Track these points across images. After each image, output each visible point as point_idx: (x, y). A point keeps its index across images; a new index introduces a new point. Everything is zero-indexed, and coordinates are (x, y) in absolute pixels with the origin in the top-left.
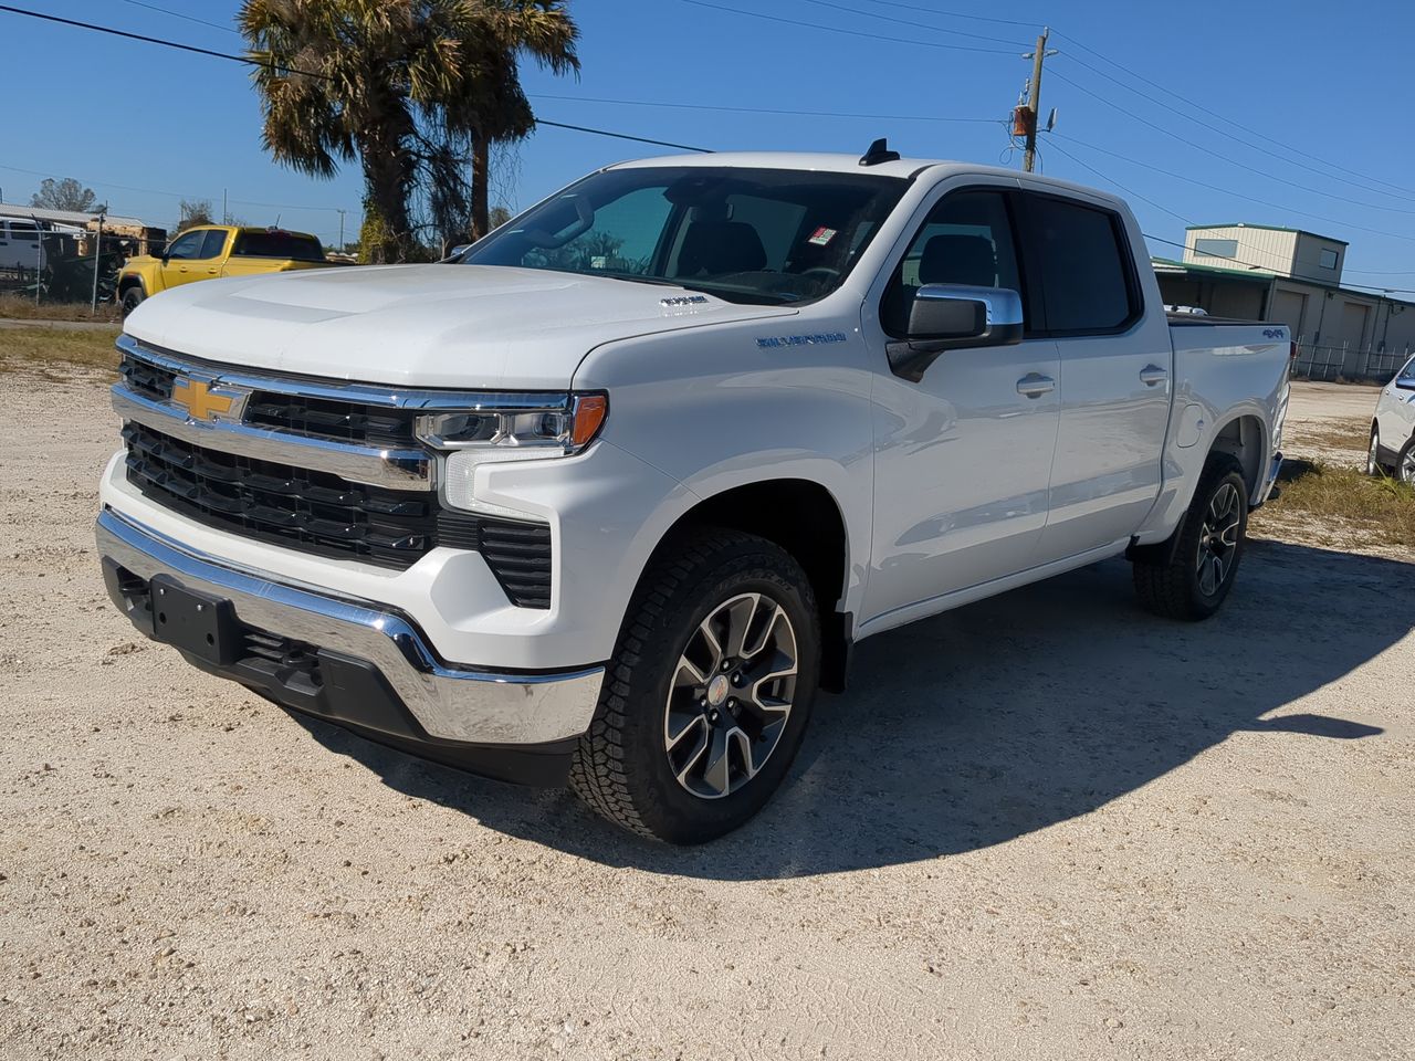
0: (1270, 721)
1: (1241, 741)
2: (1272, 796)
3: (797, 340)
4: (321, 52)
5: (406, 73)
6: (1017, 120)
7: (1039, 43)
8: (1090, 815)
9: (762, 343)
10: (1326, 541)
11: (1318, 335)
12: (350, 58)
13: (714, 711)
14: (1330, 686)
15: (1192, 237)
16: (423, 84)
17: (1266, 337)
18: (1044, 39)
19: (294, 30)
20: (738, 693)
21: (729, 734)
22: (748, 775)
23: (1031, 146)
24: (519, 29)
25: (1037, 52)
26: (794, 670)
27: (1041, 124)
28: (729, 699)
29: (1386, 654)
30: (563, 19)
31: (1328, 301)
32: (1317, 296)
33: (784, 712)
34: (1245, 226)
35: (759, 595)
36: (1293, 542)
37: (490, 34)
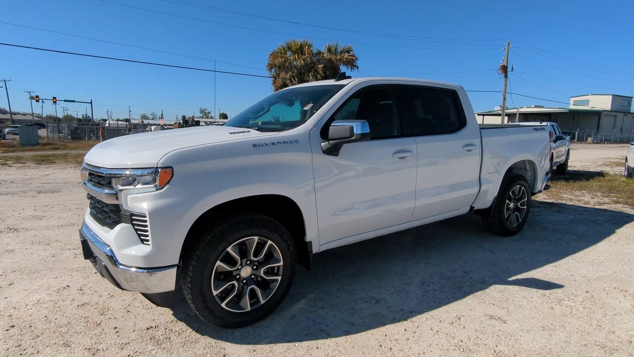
0: (513, 280)
1: (495, 290)
2: (492, 317)
3: (273, 144)
4: (286, 73)
5: (309, 76)
6: (501, 69)
7: (507, 45)
8: (405, 322)
9: (254, 146)
10: (588, 203)
11: (622, 129)
12: (293, 73)
13: (244, 279)
14: (551, 265)
15: (572, 100)
16: (313, 78)
17: (535, 131)
18: (509, 44)
19: (280, 68)
20: (255, 272)
21: (249, 288)
22: (260, 303)
23: (506, 76)
24: (340, 60)
25: (507, 47)
26: (281, 263)
27: (509, 69)
28: (252, 275)
29: (586, 251)
30: (353, 56)
31: (625, 117)
32: (620, 116)
33: (278, 279)
34: (592, 95)
35: (258, 237)
36: (572, 204)
37: (332, 62)
